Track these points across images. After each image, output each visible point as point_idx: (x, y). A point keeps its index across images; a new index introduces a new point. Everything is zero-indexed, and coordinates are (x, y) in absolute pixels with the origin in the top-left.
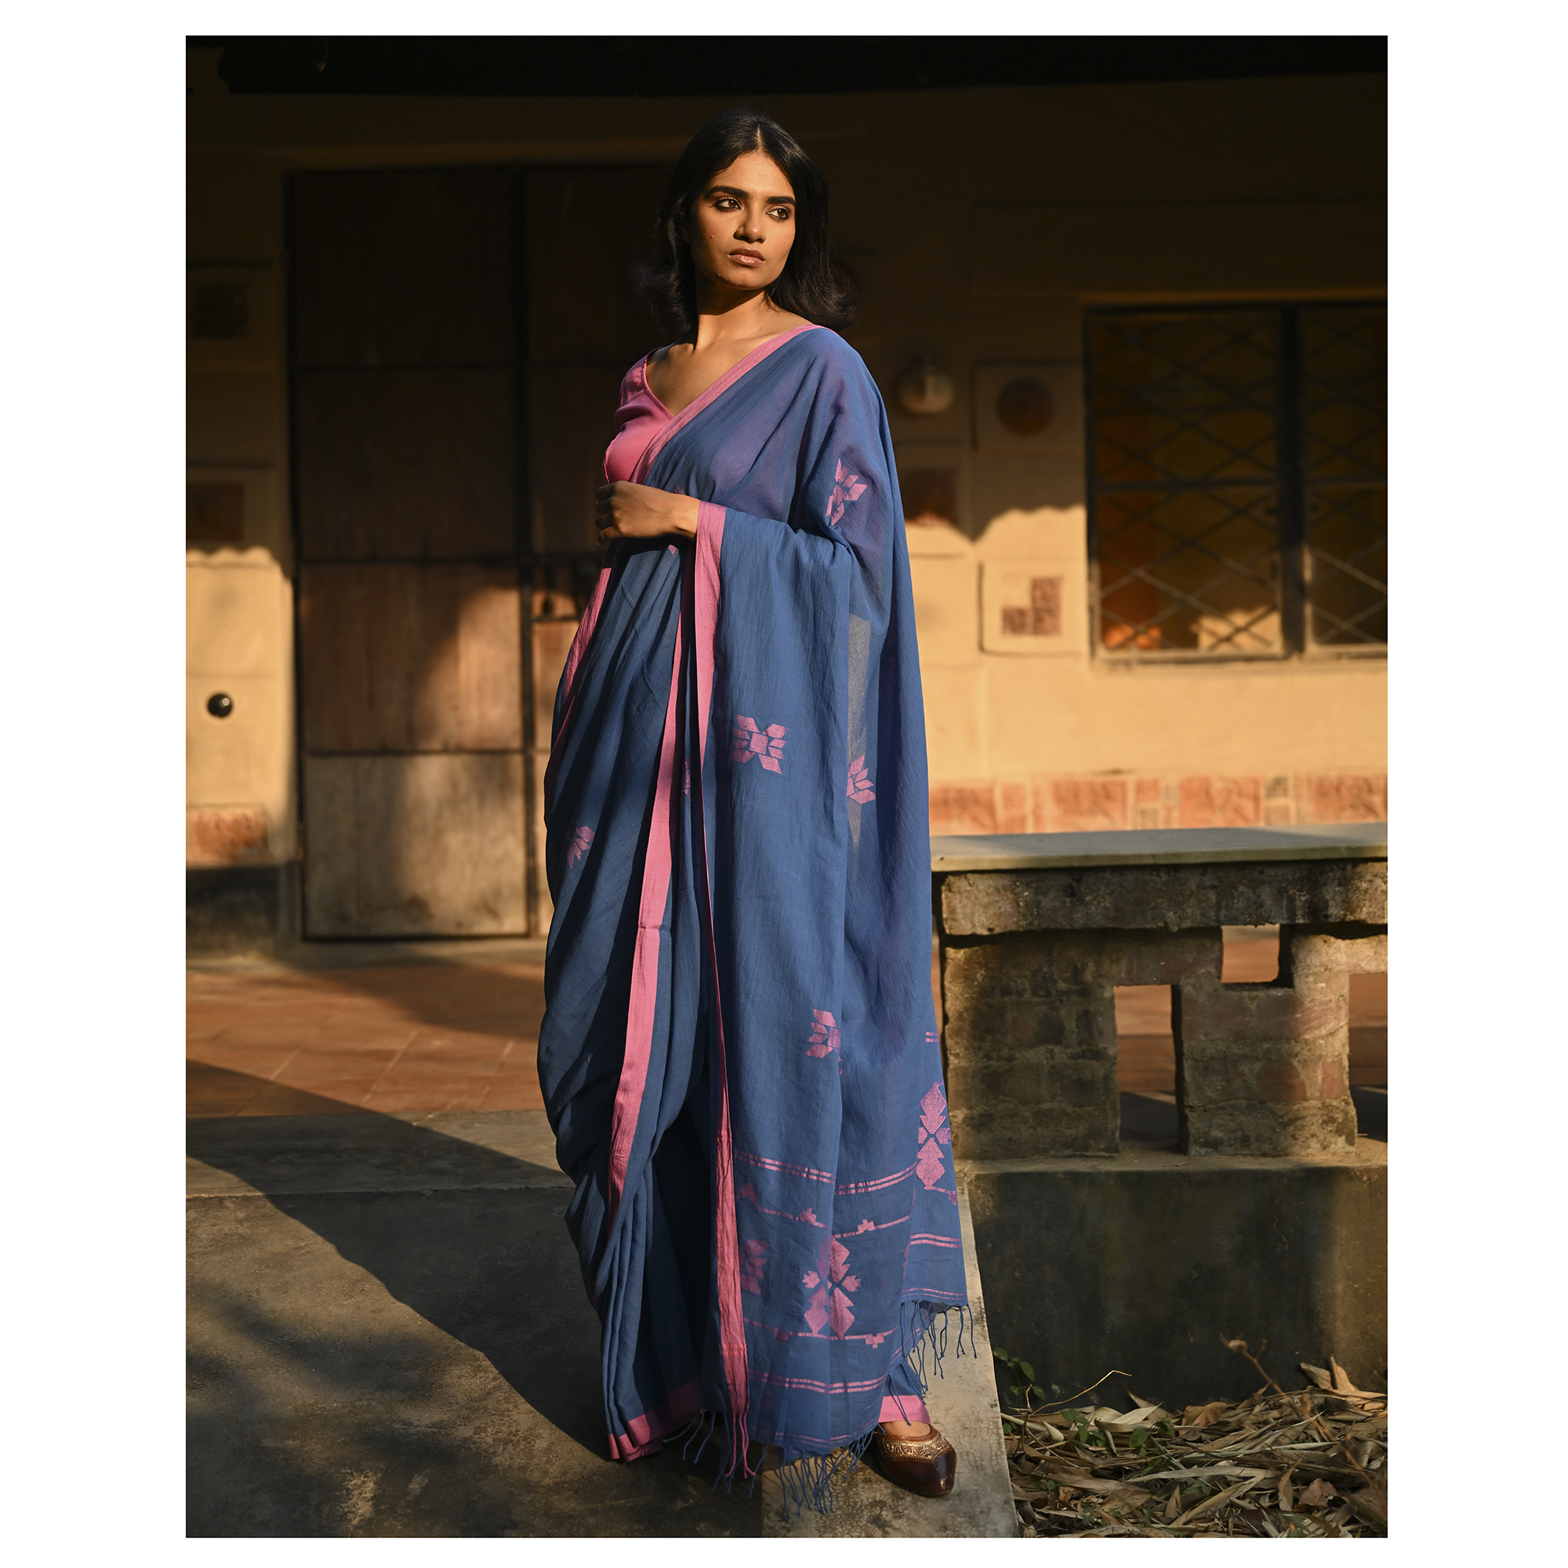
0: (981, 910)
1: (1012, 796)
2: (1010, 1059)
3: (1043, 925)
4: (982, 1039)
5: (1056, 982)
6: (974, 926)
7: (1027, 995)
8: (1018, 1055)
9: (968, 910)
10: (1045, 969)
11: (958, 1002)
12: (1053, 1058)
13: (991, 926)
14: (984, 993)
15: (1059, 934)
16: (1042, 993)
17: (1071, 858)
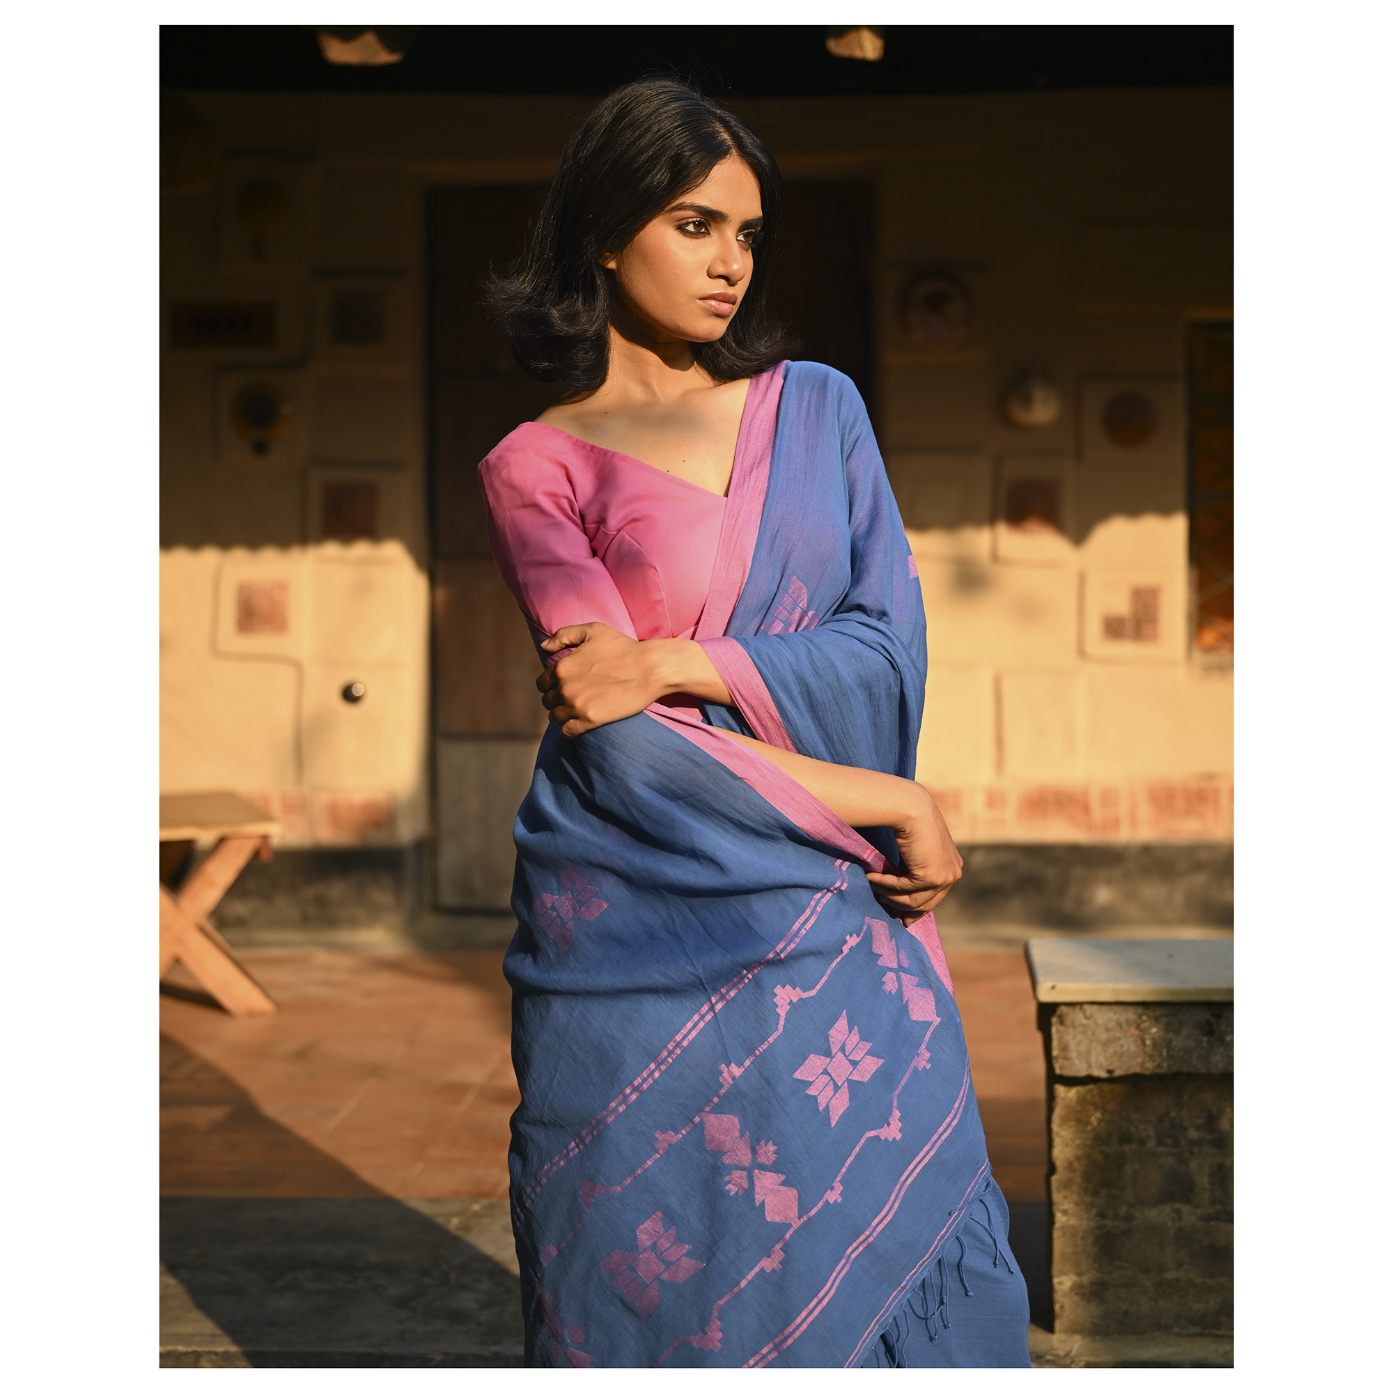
0: (1099, 1048)
1: (1108, 797)
2: (1129, 1218)
3: (1174, 1069)
4: (1095, 1194)
5: (1185, 1129)
6: (1090, 1066)
7: (1151, 1144)
8: (1138, 1214)
9: (1083, 1048)
10: (1173, 1114)
11: (1067, 1150)
12: (1180, 1219)
13: (1112, 1068)
14: (1099, 1139)
15: (1190, 1077)
16: (1169, 1142)
17: (1210, 991)
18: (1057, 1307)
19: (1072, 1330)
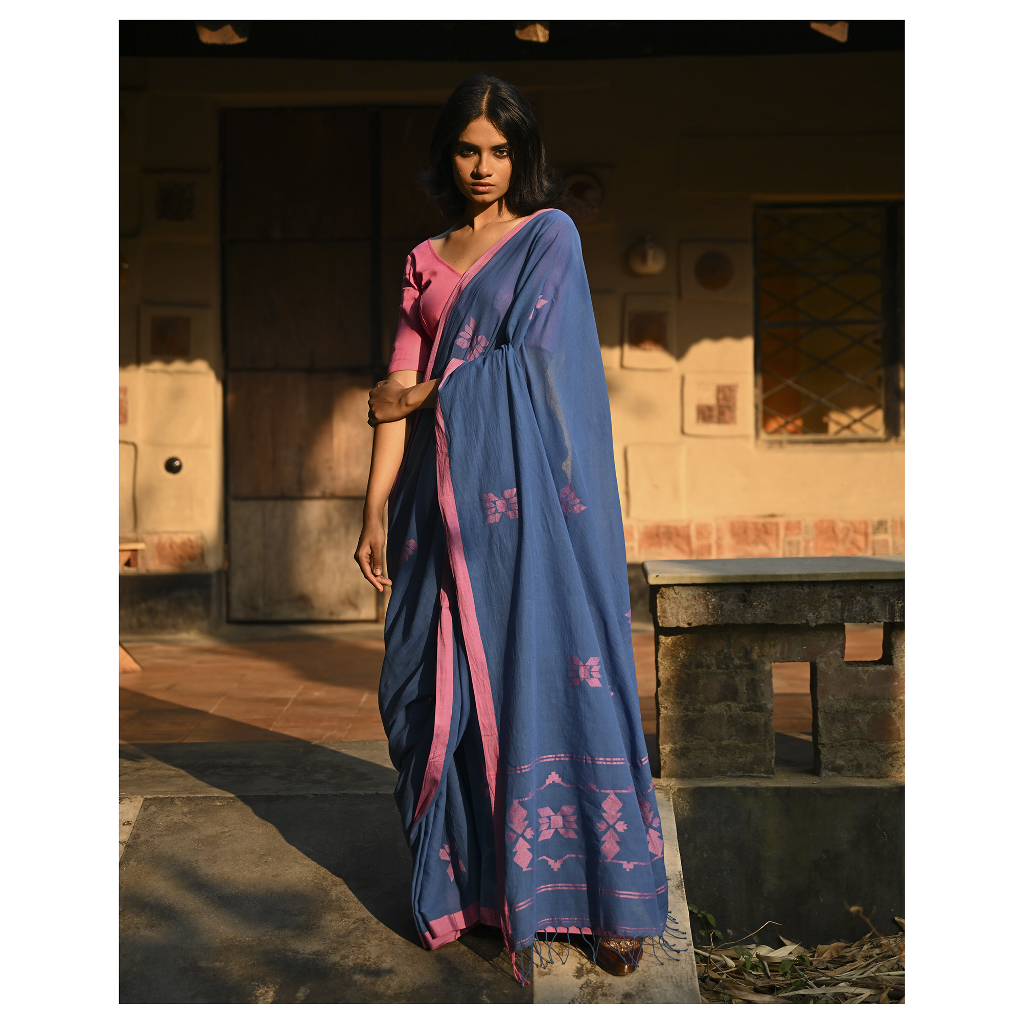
0: (683, 611)
1: (702, 531)
2: (702, 711)
3: (725, 621)
4: (683, 697)
5: (733, 659)
6: (678, 621)
7: (713, 668)
8: (707, 708)
9: (674, 611)
10: (725, 651)
11: (667, 672)
12: (730, 710)
13: (690, 622)
14: (684, 666)
15: (735, 627)
16: (724, 666)
17: (744, 576)
18: (662, 763)
19: (670, 776)
